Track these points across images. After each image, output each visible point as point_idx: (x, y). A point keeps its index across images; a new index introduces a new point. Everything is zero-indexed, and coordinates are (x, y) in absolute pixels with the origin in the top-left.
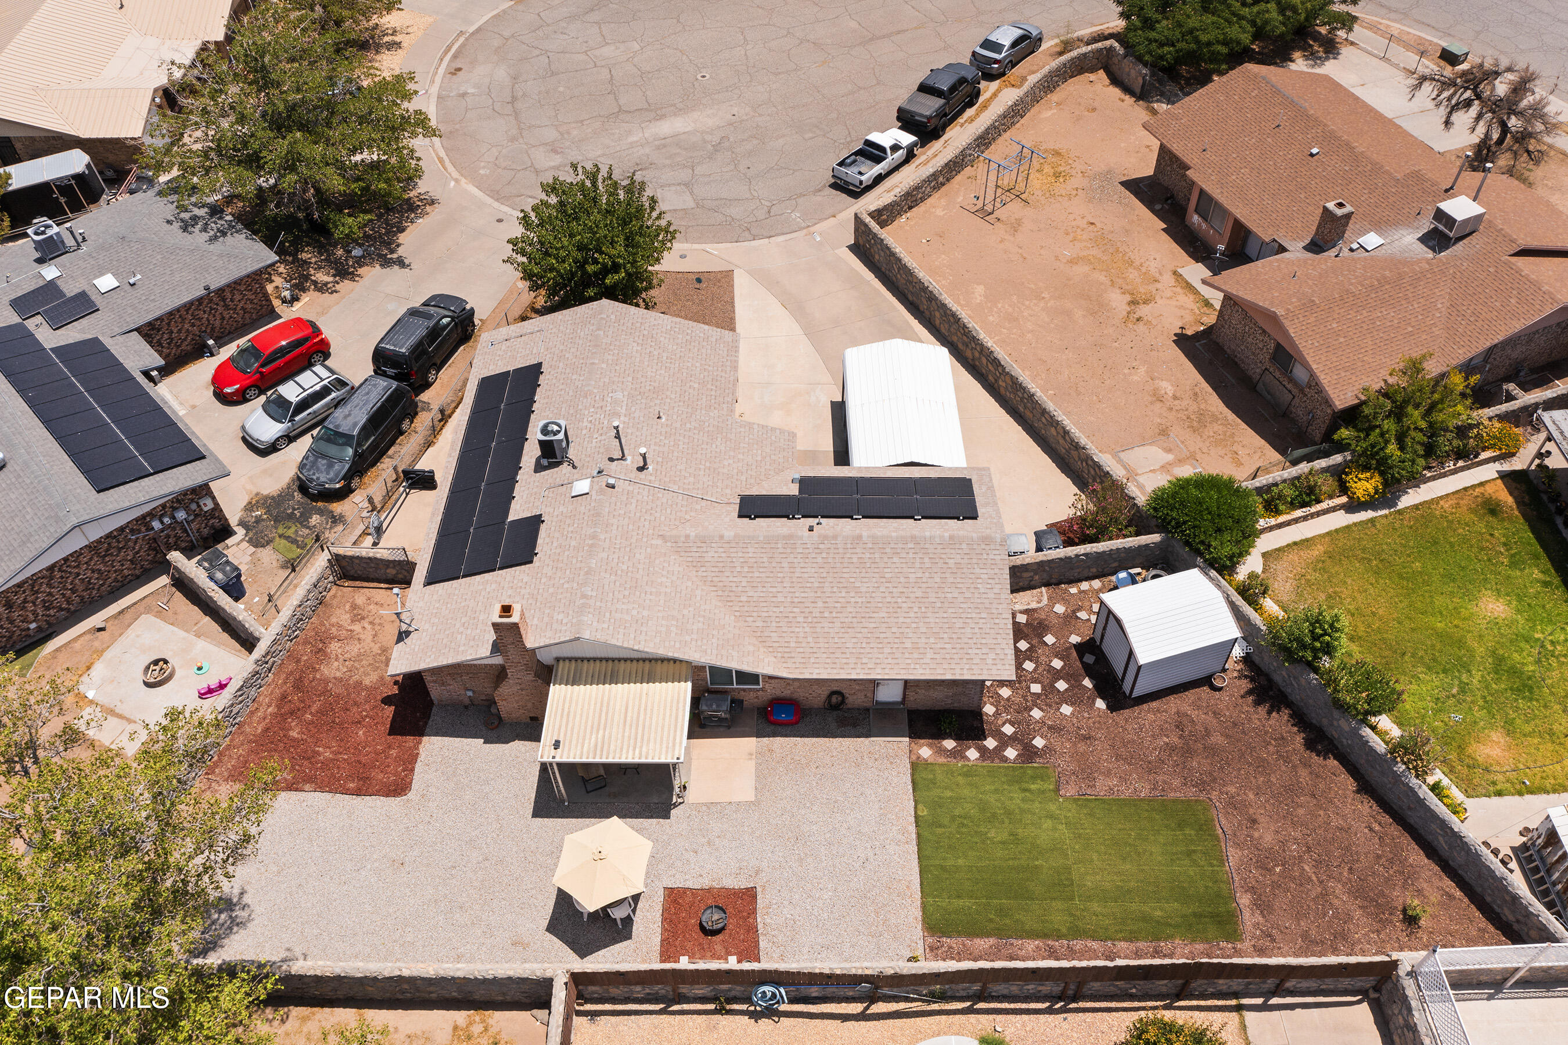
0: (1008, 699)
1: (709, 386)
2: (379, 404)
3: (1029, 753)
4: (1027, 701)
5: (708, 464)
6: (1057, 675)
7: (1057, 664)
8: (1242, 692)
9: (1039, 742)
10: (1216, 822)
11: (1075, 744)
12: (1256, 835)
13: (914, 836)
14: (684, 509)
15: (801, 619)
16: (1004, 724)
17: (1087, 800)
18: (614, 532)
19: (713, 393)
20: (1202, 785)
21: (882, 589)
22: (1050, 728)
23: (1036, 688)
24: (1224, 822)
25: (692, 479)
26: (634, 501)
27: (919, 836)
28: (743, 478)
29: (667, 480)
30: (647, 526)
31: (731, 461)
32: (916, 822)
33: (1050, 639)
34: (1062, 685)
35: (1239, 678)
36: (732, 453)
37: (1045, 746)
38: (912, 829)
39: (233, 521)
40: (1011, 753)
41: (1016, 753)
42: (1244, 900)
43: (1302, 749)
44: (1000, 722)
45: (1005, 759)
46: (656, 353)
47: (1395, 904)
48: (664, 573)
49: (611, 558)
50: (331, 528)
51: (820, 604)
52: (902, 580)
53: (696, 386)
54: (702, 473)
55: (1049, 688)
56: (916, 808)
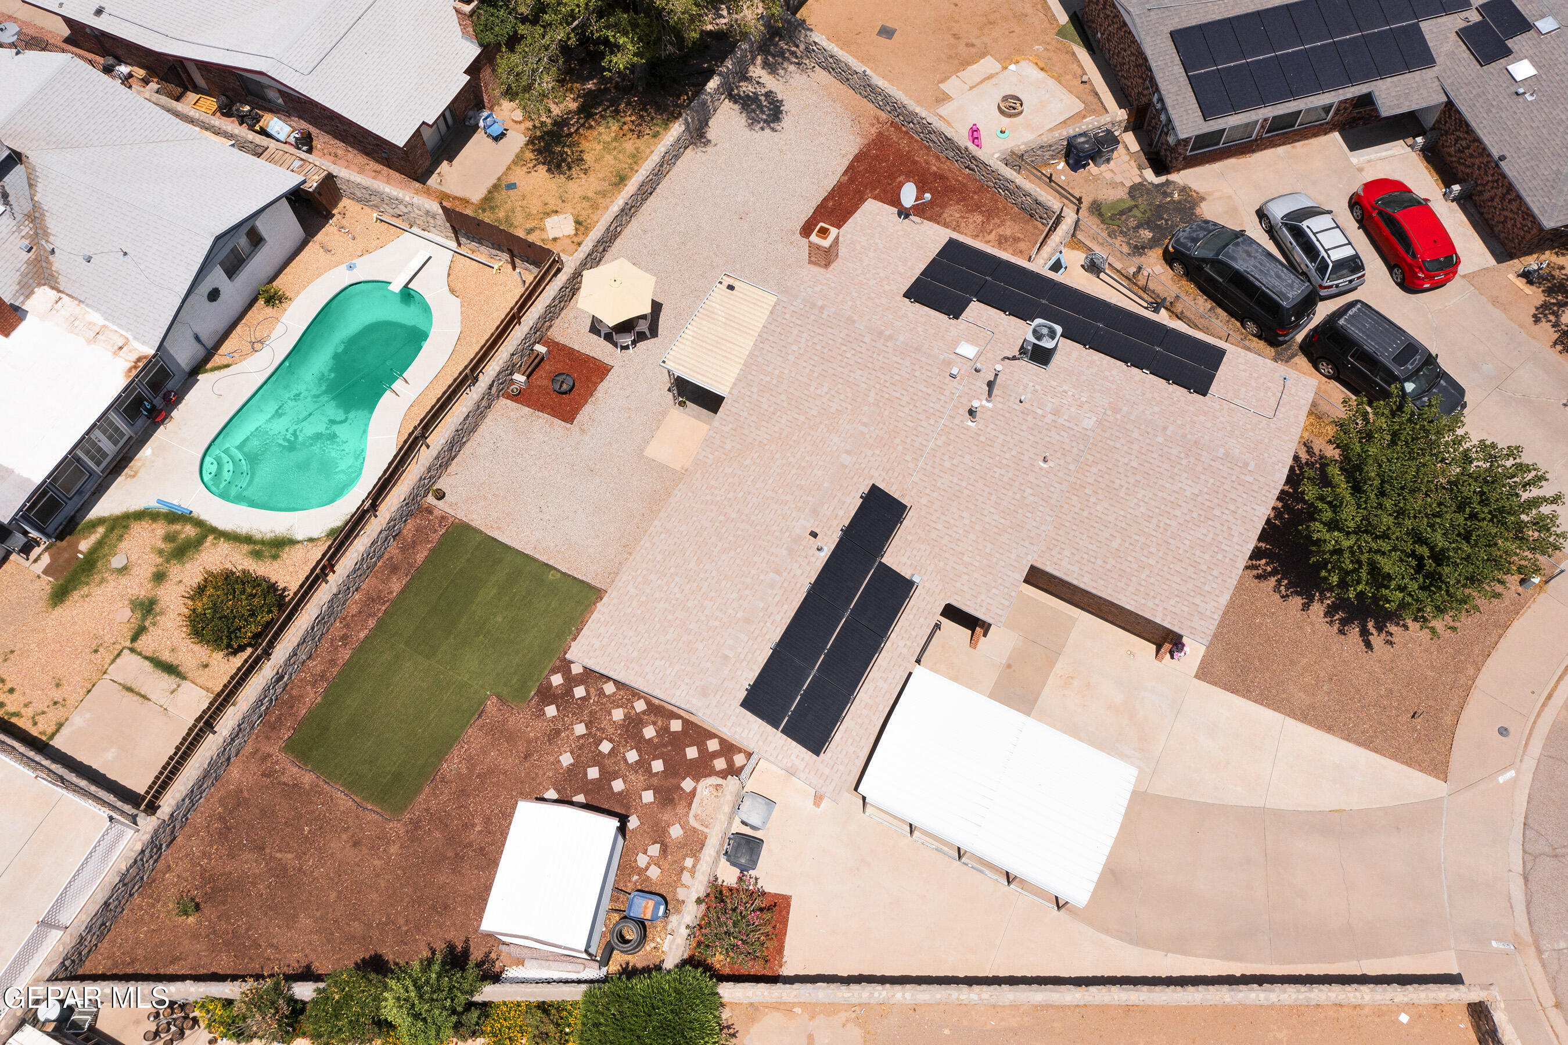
0: (610, 714)
1: (1112, 562)
2: (1257, 283)
3: (547, 695)
4: (598, 730)
5: (966, 492)
6: (607, 776)
7: (618, 785)
8: (471, 943)
9: (551, 711)
10: (379, 810)
11: (529, 742)
12: (344, 836)
13: (537, 556)
14: (908, 441)
15: (731, 495)
16: (587, 691)
17: (473, 714)
18: (894, 359)
19: (1099, 562)
20: (416, 824)
21: (714, 573)
22: (558, 732)
23: (606, 747)
24: (372, 815)
25: (947, 464)
26: (929, 391)
27: (535, 560)
28: (939, 526)
29: (952, 437)
30: (894, 394)
31: (967, 521)
32: (547, 565)
33: (648, 797)
34: (593, 773)
35: (487, 955)
36: (978, 527)
37: (544, 714)
38: (544, 559)
39: (1173, 177)
40: (557, 680)
41: (554, 684)
42: (307, 778)
43: (379, 952)
44: (592, 691)
45: (554, 671)
46: (1178, 513)
47: (209, 904)
48: (833, 392)
49: (864, 345)
50: (1128, 243)
51: (734, 515)
52: (713, 594)
53: (1115, 544)
54: (955, 480)
55: (598, 759)
56: (559, 571)
